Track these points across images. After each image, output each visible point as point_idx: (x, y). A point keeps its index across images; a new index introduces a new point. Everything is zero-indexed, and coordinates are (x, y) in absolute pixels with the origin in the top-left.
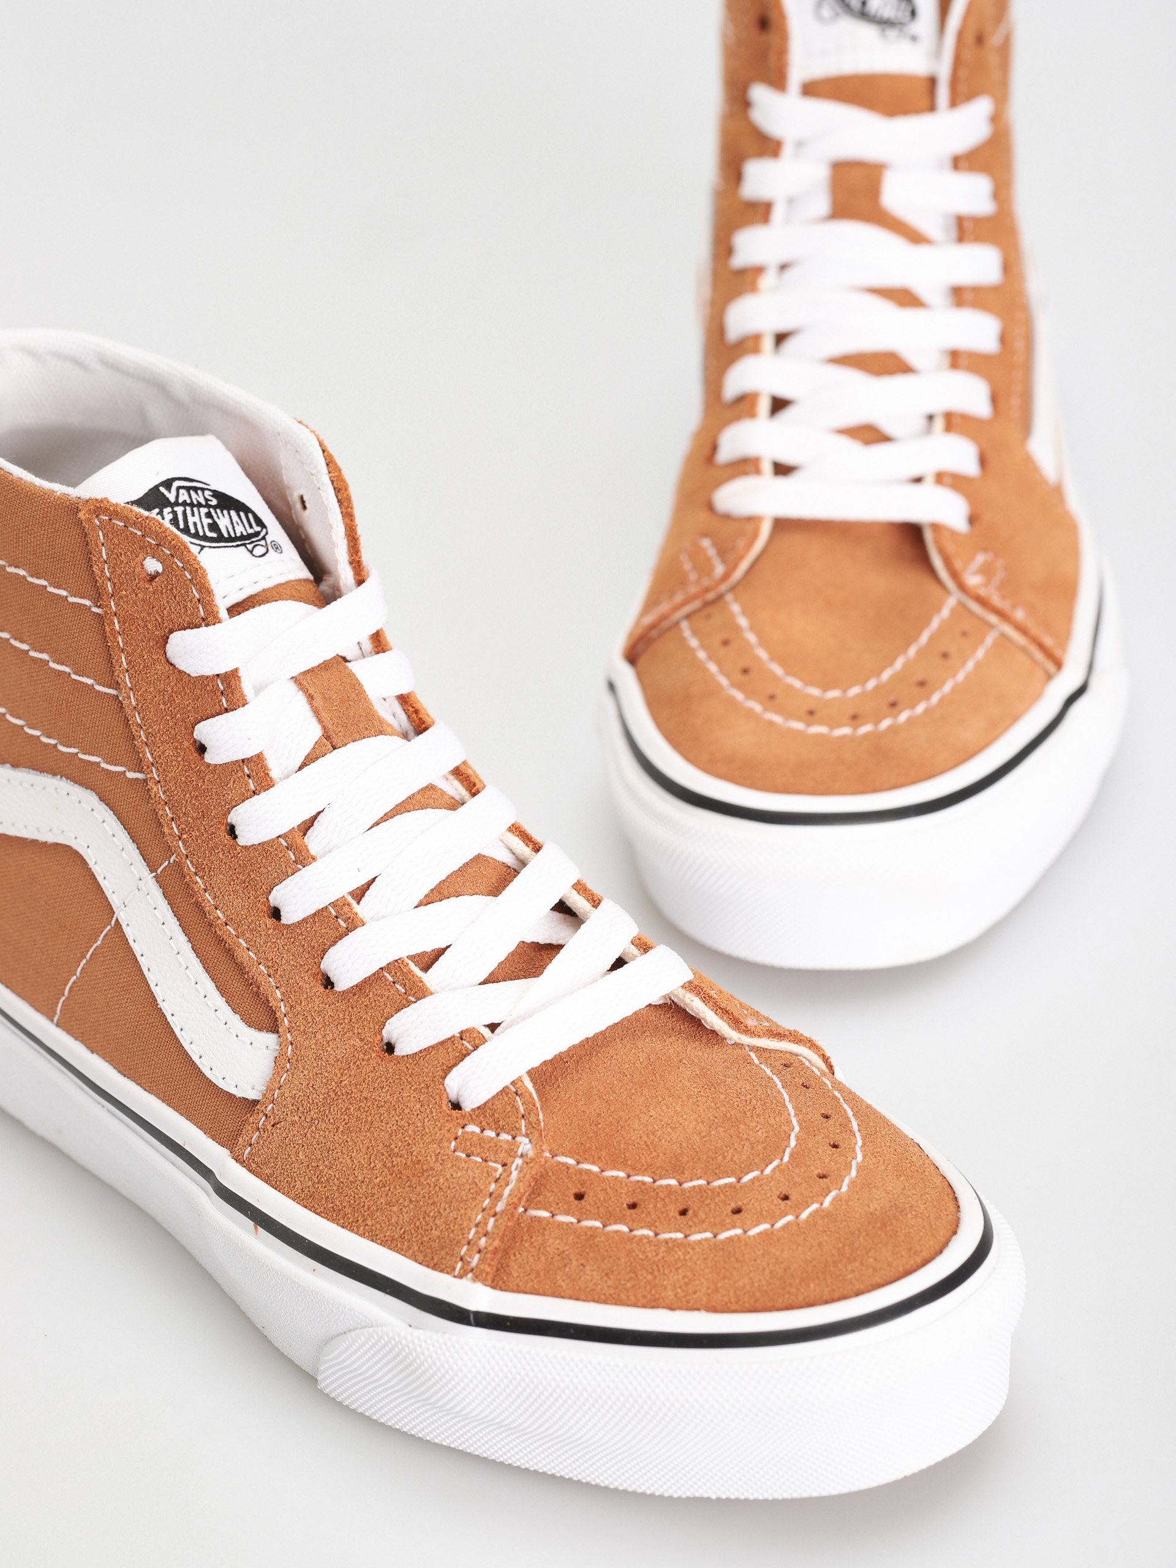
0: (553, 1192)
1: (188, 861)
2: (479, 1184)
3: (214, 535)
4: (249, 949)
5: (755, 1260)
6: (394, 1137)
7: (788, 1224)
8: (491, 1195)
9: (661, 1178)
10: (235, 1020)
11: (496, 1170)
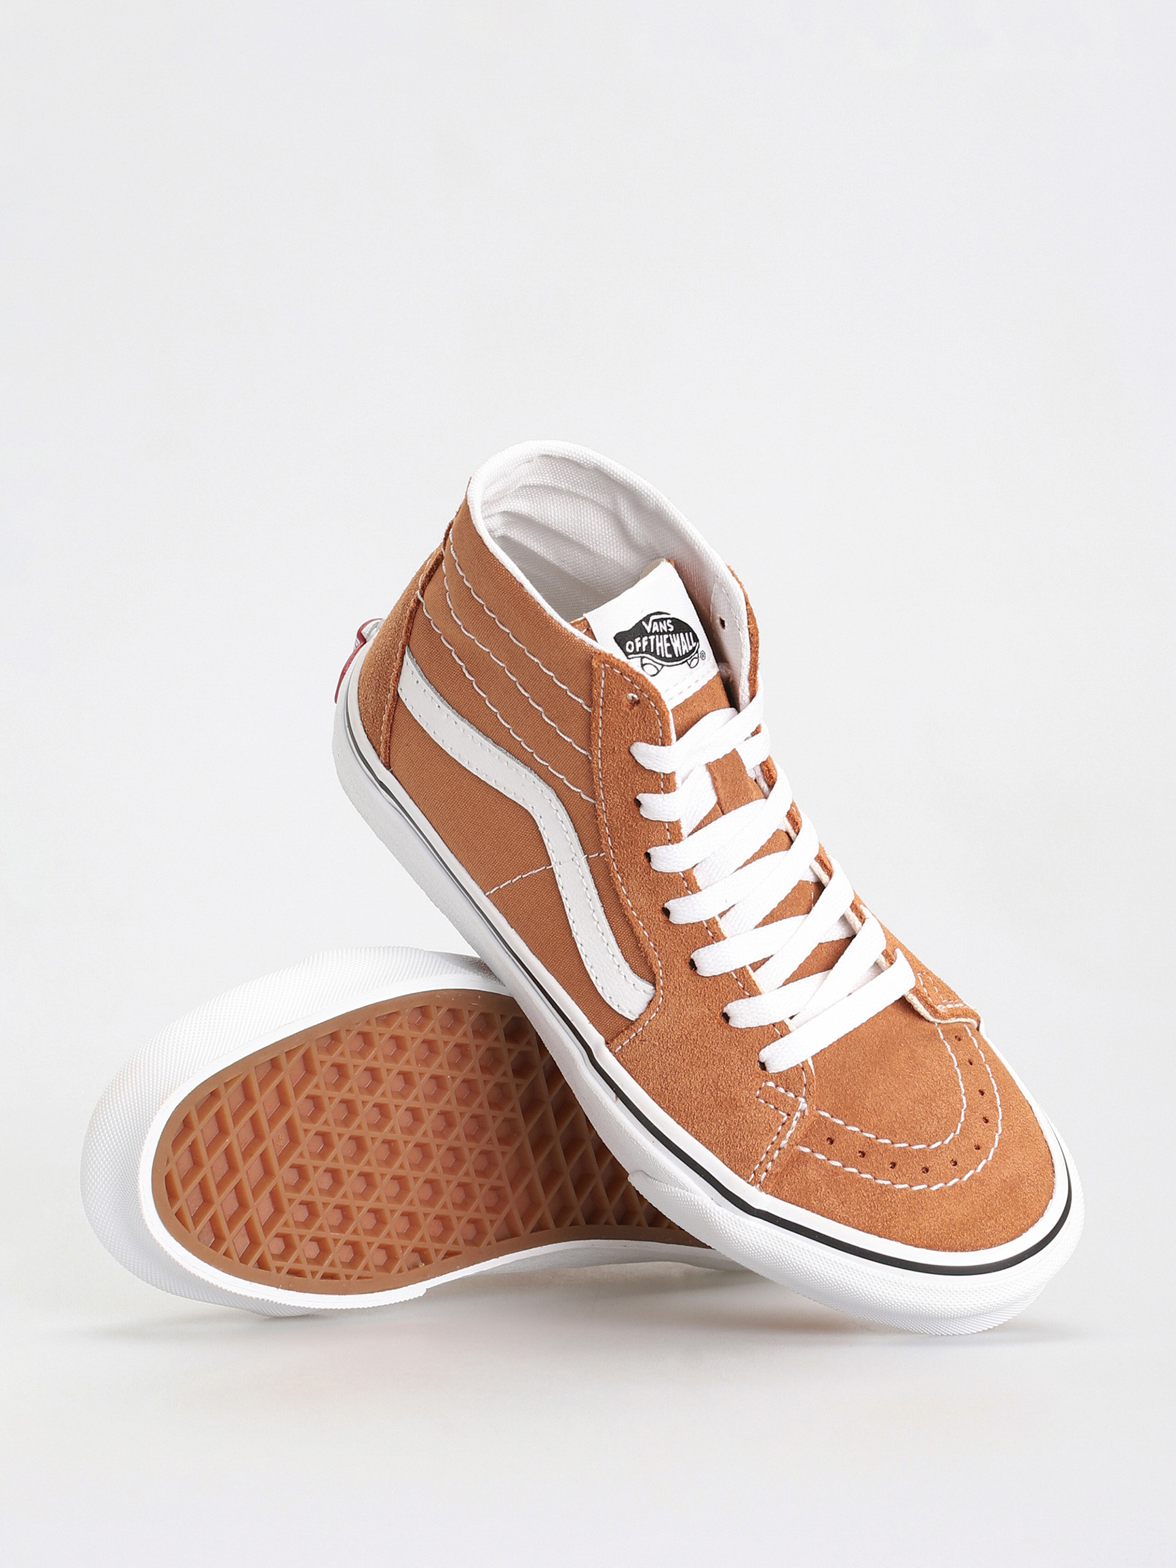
0: (815, 1136)
1: (614, 863)
2: (772, 1126)
3: (670, 656)
4: (644, 929)
5: (933, 1209)
6: (720, 1078)
7: (955, 1184)
8: (778, 1133)
9: (882, 1138)
10: (625, 966)
11: (783, 1117)
